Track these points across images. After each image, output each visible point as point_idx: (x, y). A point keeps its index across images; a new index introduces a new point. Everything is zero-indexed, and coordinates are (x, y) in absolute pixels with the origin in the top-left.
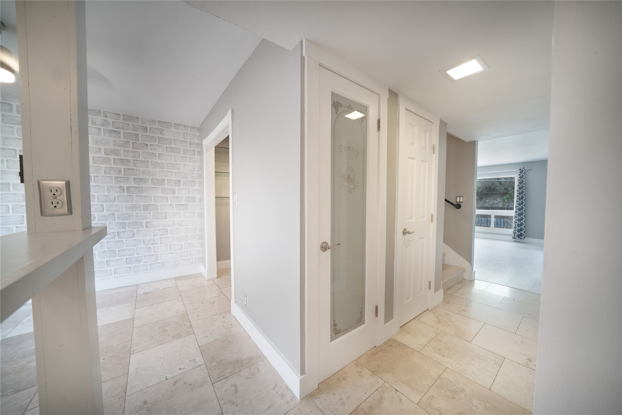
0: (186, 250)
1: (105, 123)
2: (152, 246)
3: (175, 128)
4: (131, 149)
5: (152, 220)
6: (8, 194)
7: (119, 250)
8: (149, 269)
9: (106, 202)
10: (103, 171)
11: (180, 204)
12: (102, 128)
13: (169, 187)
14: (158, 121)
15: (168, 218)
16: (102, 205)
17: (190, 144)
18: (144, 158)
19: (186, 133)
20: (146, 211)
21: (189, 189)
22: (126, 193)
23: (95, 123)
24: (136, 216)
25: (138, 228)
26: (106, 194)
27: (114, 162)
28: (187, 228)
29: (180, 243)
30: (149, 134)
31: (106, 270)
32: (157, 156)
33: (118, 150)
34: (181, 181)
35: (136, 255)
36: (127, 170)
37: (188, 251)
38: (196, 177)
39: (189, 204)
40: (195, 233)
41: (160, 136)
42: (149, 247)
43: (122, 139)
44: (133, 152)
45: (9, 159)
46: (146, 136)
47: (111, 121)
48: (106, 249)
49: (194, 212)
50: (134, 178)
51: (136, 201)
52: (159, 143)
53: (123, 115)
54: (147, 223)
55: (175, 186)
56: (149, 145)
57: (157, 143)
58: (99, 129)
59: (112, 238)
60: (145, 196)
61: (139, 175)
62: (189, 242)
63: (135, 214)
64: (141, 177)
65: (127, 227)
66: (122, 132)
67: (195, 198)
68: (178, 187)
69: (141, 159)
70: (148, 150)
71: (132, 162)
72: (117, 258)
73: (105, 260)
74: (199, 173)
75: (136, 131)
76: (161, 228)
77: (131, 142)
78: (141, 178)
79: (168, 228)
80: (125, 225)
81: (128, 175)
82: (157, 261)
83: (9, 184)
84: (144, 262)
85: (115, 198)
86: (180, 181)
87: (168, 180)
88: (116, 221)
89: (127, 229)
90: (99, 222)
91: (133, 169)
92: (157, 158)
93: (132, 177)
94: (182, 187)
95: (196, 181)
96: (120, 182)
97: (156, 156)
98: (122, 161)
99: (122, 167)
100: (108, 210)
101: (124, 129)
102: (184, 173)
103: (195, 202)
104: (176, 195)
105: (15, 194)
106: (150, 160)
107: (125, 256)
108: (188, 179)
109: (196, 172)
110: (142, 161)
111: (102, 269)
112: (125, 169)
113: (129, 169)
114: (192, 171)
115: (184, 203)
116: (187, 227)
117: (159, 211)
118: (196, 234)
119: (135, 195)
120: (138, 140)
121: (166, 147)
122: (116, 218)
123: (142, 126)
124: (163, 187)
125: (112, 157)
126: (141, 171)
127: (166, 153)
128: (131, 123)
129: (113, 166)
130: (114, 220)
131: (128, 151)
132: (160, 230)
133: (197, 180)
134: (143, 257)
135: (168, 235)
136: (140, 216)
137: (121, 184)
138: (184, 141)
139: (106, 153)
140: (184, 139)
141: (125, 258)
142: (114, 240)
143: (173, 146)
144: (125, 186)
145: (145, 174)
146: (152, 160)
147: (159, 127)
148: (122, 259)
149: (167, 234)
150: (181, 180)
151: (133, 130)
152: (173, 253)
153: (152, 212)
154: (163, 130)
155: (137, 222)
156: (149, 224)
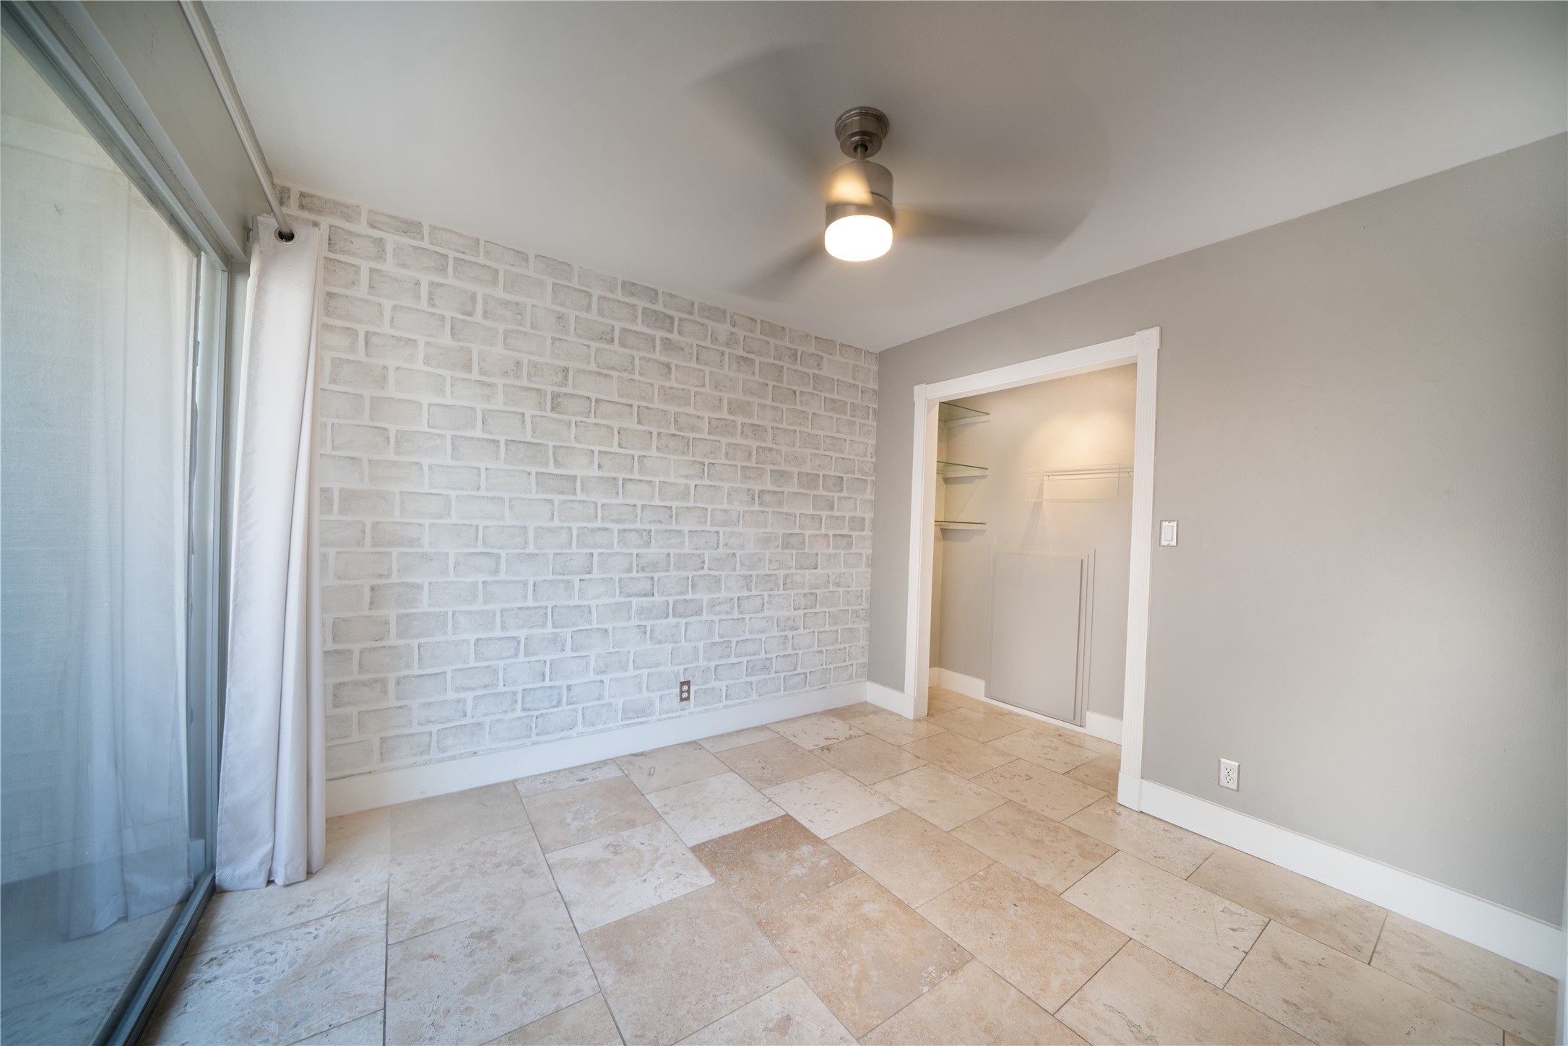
0: (843, 646)
1: (733, 340)
2: (790, 634)
3: (841, 355)
4: (769, 402)
5: (793, 571)
6: (573, 501)
7: (737, 642)
8: (782, 689)
9: (724, 526)
10: (724, 452)
11: (840, 535)
12: (727, 350)
13: (826, 493)
14: (816, 337)
15: (819, 567)
16: (718, 533)
17: (862, 392)
18: (790, 424)
19: (857, 366)
20: (786, 548)
21: (856, 499)
22: (756, 507)
23: (716, 339)
24: (770, 561)
25: (771, 590)
26: (726, 506)
27: (742, 433)
28: (848, 592)
29: (834, 628)
30: (799, 368)
31: (713, 689)
32: (810, 419)
33: (749, 403)
34: (845, 479)
35: (763, 655)
36: (761, 450)
37: (845, 648)
38: (867, 471)
39: (854, 534)
40: (860, 605)
41: (817, 372)
42: (786, 636)
43: (757, 378)
44: (773, 408)
45: (579, 419)
46: (795, 371)
47: (741, 334)
48: (717, 639)
49: (861, 554)
50: (772, 471)
51: (772, 525)
52: (814, 389)
53: (761, 321)
54: (786, 576)
55: (834, 491)
56: (798, 393)
57: (810, 389)
58: (723, 353)
59: (728, 613)
60: (786, 514)
61: (779, 464)
62: (850, 625)
63: (767, 557)
64: (783, 468)
65: (753, 587)
66: (757, 360)
67: (863, 519)
68: (839, 494)
69: (785, 426)
70: (795, 404)
71: (770, 431)
72: (733, 660)
73: (713, 665)
74: (874, 460)
75: (780, 359)
76: (806, 591)
77: (771, 384)
78: (783, 471)
79: (818, 591)
80: (751, 582)
81: (763, 463)
82: (795, 670)
83: (575, 477)
84: (776, 672)
85: (739, 515)
86: (842, 478)
87: (823, 475)
88: (738, 572)
89: (754, 592)
90: (711, 572)
91: (770, 450)
92: (810, 423)
93: (768, 467)
94: (845, 494)
95: (867, 480)
96: (750, 478)
97: (808, 418)
98: (757, 430)
99: (754, 444)
100: (726, 545)
101: (761, 355)
102: (850, 459)
103: (863, 530)
104: (835, 513)
105: (583, 501)
106: (798, 429)
107: (746, 655)
108: (856, 476)
109: (868, 459)
110: (786, 430)
111: (707, 686)
112: (758, 447)
113: (765, 449)
114: (862, 457)
115: (846, 532)
116: (849, 589)
117: (806, 551)
118: (860, 607)
119: (770, 510)
120: (782, 382)
121: (825, 399)
122: (738, 564)
123: (790, 349)
124: (816, 493)
125: (740, 419)
126: (783, 456)
127: (824, 413)
128: (772, 341)
129: (740, 441)
130: (734, 570)
131: (765, 406)
132: (805, 595)
133: (869, 478)
134: (774, 660)
135: (818, 609)
136: (777, 561)
137: (751, 485)
138: (854, 385)
139: (731, 412)
140: (854, 379)
141: (745, 659)
142: (731, 617)
143: (835, 396)
144: (757, 487)
145: (790, 462)
146: (802, 429)
147: (816, 352)
148: (740, 663)
149: (815, 607)
150: (845, 476)
151: (774, 358)
152: (821, 652)
153: (794, 552)
154: (822, 358)
155: (770, 575)
156: (788, 581)
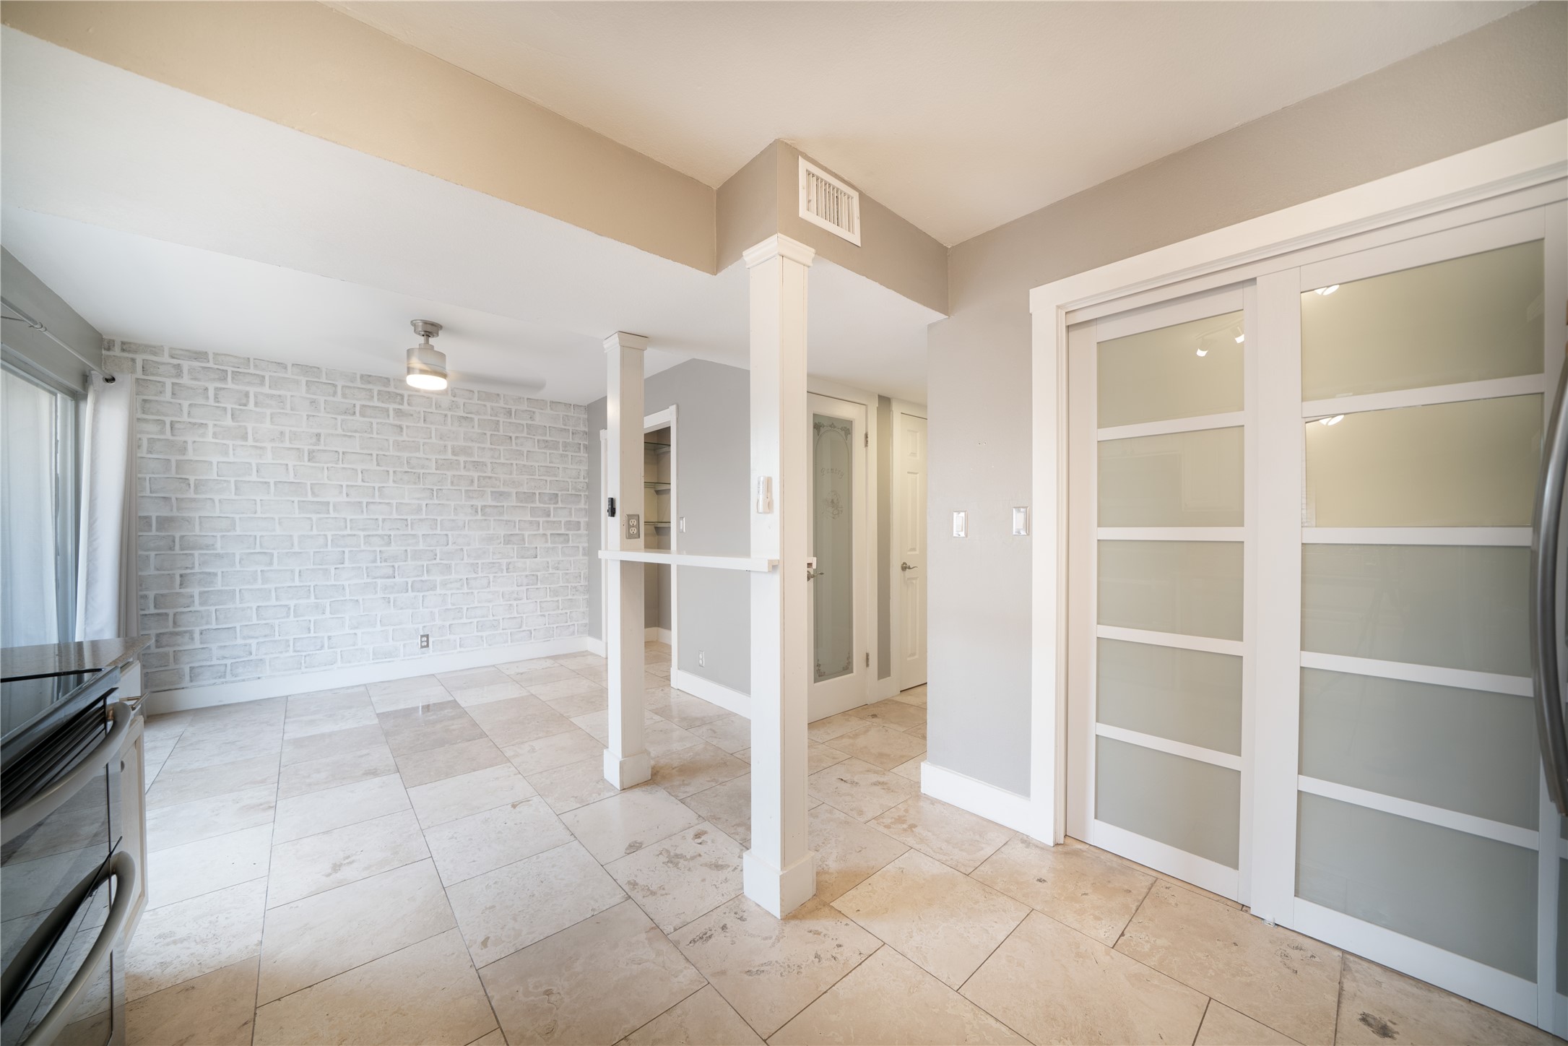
0: (564, 611)
1: (454, 406)
2: (515, 603)
3: (551, 409)
4: (488, 445)
5: (515, 559)
6: (327, 518)
7: (468, 608)
8: (510, 641)
9: (452, 530)
10: (449, 481)
11: (558, 534)
12: (449, 413)
13: (542, 505)
14: (528, 399)
15: (538, 556)
16: (447, 535)
17: (573, 433)
18: (507, 459)
19: (567, 416)
20: (507, 544)
21: (571, 509)
22: (479, 517)
23: (440, 406)
24: (494, 553)
25: (496, 573)
26: (453, 517)
27: (465, 467)
28: (567, 574)
29: (556, 599)
30: (514, 421)
31: (449, 640)
32: (525, 455)
33: (470, 447)
34: (559, 495)
35: (491, 618)
36: (482, 478)
37: (566, 613)
38: (581, 488)
39: (570, 533)
40: (579, 582)
41: (530, 422)
42: (511, 605)
43: (476, 429)
44: (491, 449)
45: (330, 465)
46: (510, 423)
47: (461, 401)
48: (450, 606)
49: (578, 547)
50: (492, 492)
51: (494, 529)
52: (529, 434)
53: (478, 392)
54: (508, 564)
55: (549, 504)
56: (513, 438)
57: (525, 435)
58: (446, 416)
59: (458, 589)
60: (506, 521)
61: (499, 487)
62: (570, 597)
63: (491, 550)
64: (502, 489)
65: (480, 570)
66: (476, 418)
67: (579, 522)
68: (555, 506)
69: (502, 460)
70: (511, 446)
71: (489, 465)
72: (464, 620)
73: (447, 624)
74: (587, 481)
75: (496, 416)
76: (528, 573)
77: (489, 433)
78: (502, 492)
79: (539, 574)
80: (478, 567)
81: (484, 487)
82: (520, 628)
83: (328, 503)
84: (503, 629)
85: (465, 523)
86: (557, 494)
87: (539, 493)
88: (466, 560)
89: (480, 575)
90: (442, 562)
91: (490, 478)
92: (525, 458)
93: (489, 490)
94: (560, 505)
95: (581, 495)
96: (473, 498)
97: (523, 455)
98: (476, 465)
99: (475, 475)
100: (455, 543)
101: (480, 414)
102: (564, 481)
103: (579, 529)
104: (552, 519)
105: (336, 518)
106: (514, 462)
107: (476, 617)
108: (570, 492)
109: (582, 479)
110: (504, 464)
111: (443, 638)
112: (479, 477)
113: (484, 478)
114: (575, 478)
115: (563, 531)
116: (567, 572)
117: (526, 545)
118: (579, 584)
119: (492, 519)
120: (498, 431)
121: (538, 441)
122: (465, 556)
123: (506, 408)
124: (533, 505)
125: (462, 459)
126: (502, 482)
127: (537, 450)
128: (489, 404)
129: (463, 473)
130: (463, 560)
131: (484, 448)
132: (527, 576)
133: (583, 494)
134: (501, 621)
135: (539, 586)
136: (500, 553)
137: (474, 502)
138: (565, 429)
139: (454, 453)
140: (565, 425)
141: (475, 620)
142: (461, 592)
143: (548, 438)
144: (479, 503)
145: (508, 485)
146: (518, 462)
147: (528, 409)
148: (471, 623)
149: (537, 584)
150: (560, 493)
151: (491, 416)
152: (544, 616)
153: (516, 547)
154: (534, 412)
155: (494, 563)
156: (511, 566)
